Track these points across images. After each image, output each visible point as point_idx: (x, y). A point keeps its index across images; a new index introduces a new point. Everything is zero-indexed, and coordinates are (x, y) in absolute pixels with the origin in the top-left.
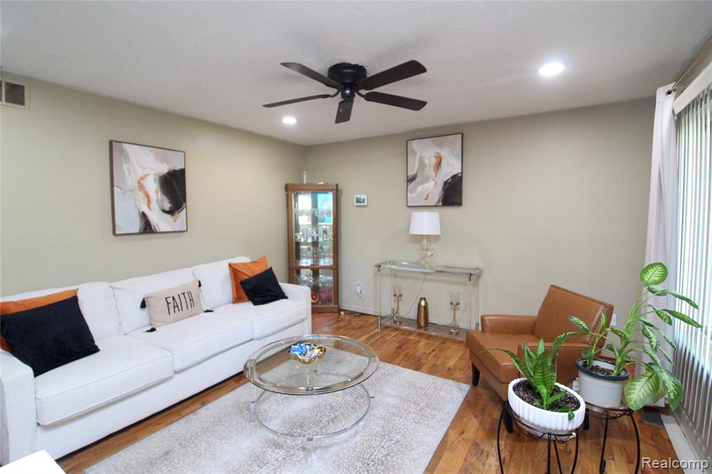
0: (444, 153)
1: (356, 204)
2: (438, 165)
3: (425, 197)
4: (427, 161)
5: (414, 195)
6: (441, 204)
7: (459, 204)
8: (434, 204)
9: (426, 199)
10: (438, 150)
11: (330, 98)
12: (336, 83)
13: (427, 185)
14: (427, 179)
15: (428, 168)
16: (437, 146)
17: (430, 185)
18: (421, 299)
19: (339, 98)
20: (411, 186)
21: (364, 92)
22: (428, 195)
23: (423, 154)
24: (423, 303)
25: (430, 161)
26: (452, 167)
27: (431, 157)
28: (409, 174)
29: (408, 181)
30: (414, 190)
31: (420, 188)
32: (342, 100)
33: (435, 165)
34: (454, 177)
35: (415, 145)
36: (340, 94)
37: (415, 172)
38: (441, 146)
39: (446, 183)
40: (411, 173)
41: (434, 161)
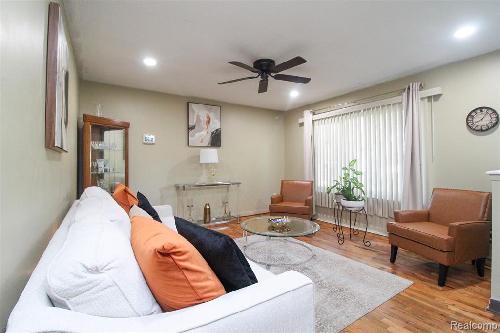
0: (212, 116)
1: (144, 141)
2: (208, 122)
3: (201, 140)
4: (201, 118)
5: (193, 139)
6: (210, 145)
7: (220, 146)
8: (206, 145)
9: (201, 142)
10: (208, 113)
11: (254, 79)
12: (257, 70)
13: (202, 133)
14: (201, 130)
15: (202, 123)
16: (208, 110)
17: (204, 133)
18: (206, 204)
19: (260, 79)
20: (191, 133)
21: (273, 74)
22: (202, 139)
23: (199, 114)
24: (208, 207)
25: (204, 119)
26: (215, 125)
27: (204, 116)
28: (190, 125)
29: (189, 129)
30: (194, 136)
31: (197, 135)
32: (261, 79)
33: (207, 122)
34: (217, 130)
35: (194, 107)
36: (260, 76)
37: (194, 124)
38: (210, 112)
39: (213, 133)
40: (191, 124)
41: (206, 119)
